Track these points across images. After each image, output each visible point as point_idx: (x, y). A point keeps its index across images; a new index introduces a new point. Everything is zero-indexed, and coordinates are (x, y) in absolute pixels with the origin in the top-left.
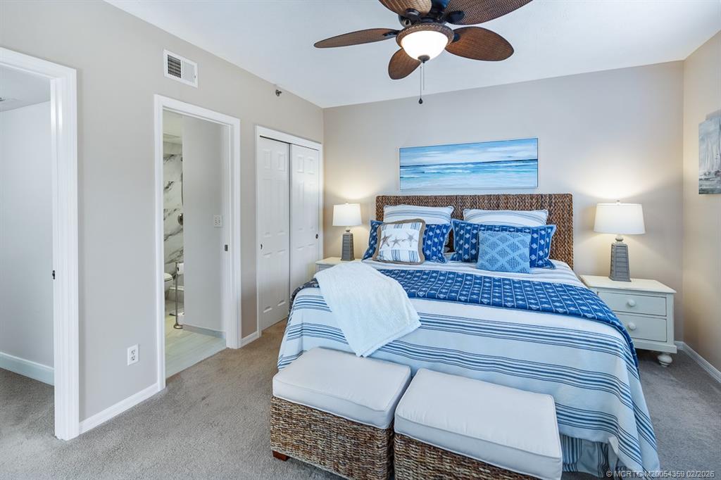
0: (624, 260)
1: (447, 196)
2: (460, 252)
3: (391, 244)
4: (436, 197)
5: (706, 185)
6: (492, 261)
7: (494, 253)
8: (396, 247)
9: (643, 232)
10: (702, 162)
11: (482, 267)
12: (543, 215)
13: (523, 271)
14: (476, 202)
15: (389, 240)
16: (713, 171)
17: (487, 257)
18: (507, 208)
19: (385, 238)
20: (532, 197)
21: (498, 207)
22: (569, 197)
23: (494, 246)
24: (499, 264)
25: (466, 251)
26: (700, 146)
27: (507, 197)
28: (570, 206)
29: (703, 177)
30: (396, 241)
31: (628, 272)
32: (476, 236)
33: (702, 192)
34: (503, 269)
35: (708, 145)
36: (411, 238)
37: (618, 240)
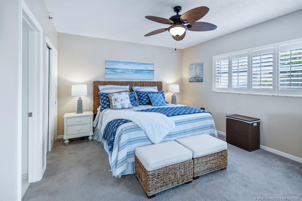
0: (175, 99)
1: (126, 82)
2: (143, 102)
3: (120, 101)
4: (122, 82)
5: (191, 80)
6: (157, 103)
7: (157, 100)
8: (122, 102)
9: (179, 92)
10: (190, 74)
11: (155, 106)
12: (156, 87)
13: (165, 105)
14: (136, 84)
15: (118, 100)
16: (194, 77)
17: (155, 102)
18: (146, 86)
19: (116, 100)
20: (153, 82)
21: (143, 86)
22: (161, 82)
23: (156, 98)
24: (160, 104)
25: (145, 101)
26: (189, 71)
27: (146, 82)
28: (162, 85)
29: (190, 78)
30: (122, 100)
31: (176, 103)
32: (147, 95)
33: (190, 82)
34: (161, 105)
35: (192, 71)
36: (127, 98)
37: (174, 94)
